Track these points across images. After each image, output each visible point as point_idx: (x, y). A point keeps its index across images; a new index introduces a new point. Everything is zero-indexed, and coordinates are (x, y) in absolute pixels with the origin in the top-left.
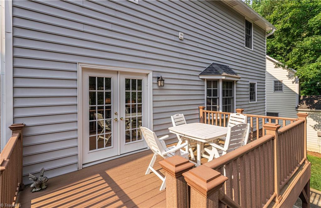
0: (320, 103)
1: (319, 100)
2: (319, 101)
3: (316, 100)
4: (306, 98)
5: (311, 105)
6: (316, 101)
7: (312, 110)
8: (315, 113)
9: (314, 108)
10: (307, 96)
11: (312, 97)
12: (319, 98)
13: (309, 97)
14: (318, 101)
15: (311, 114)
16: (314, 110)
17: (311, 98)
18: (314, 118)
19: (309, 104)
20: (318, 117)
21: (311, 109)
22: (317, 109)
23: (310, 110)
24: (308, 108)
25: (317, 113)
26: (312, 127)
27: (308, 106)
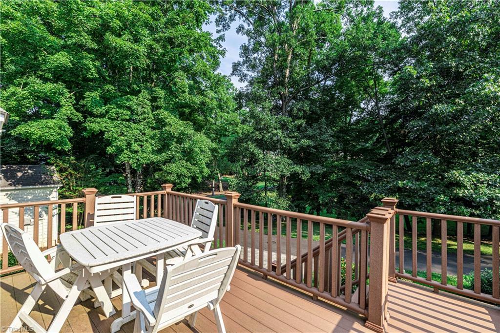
0: (26, 177)
1: (23, 172)
2: (24, 174)
3: (19, 171)
4: (3, 169)
5: (13, 181)
6: (19, 174)
7: (17, 188)
8: (21, 192)
9: (19, 184)
10: (4, 166)
11: (12, 167)
12: (23, 169)
13: (7, 167)
14: (22, 174)
15: (15, 194)
16: (20, 187)
17: (10, 168)
18: (20, 199)
19: (10, 178)
20: (25, 197)
21: (15, 186)
22: (23, 185)
23: (14, 188)
24: (10, 185)
25: (24, 192)
26: (16, 213)
27: (9, 182)
